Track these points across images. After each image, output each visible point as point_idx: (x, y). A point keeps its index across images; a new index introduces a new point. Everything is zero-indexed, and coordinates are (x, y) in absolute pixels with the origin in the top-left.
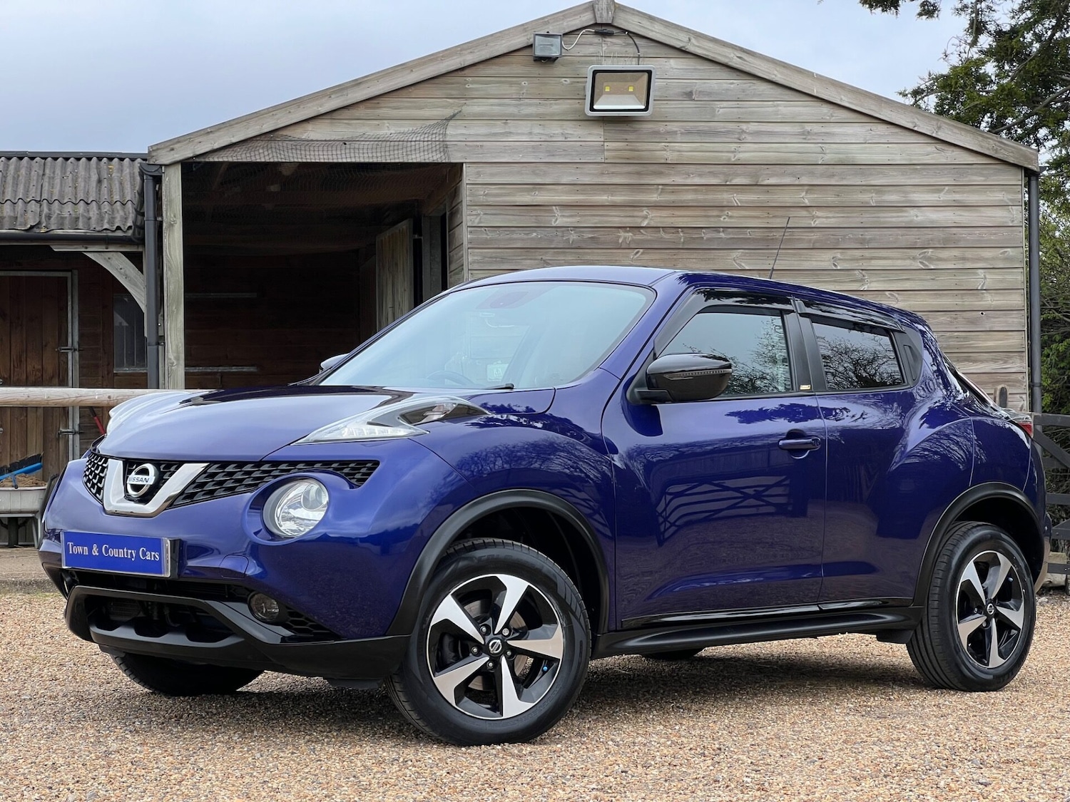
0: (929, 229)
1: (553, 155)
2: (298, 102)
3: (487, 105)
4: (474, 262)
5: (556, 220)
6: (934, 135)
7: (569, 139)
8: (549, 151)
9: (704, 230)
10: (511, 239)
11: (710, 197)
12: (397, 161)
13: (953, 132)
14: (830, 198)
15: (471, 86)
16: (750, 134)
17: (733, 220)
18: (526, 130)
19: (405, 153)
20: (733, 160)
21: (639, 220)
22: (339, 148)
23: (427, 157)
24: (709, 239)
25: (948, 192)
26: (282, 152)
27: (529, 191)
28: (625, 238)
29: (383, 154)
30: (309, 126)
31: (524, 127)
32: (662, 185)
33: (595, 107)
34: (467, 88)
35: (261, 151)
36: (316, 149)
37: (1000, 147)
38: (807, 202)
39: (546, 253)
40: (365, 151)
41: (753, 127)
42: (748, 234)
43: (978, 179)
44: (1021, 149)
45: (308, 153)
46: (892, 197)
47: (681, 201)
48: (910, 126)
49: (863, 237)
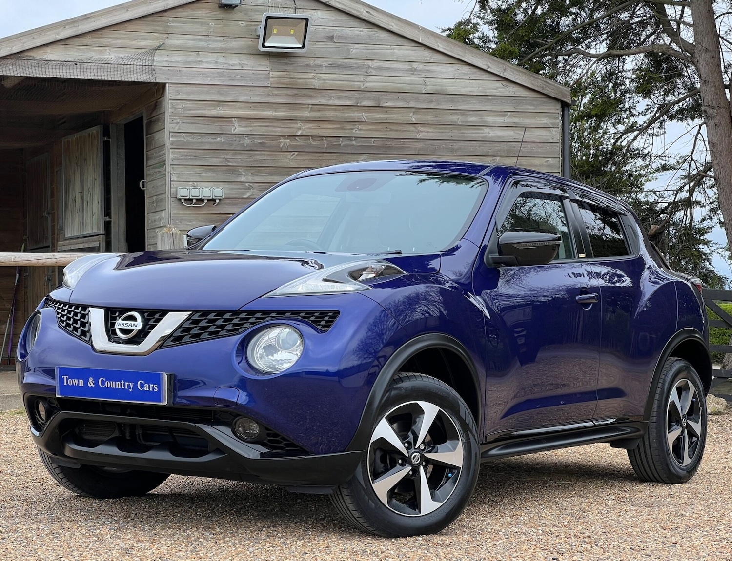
0: (497, 143)
1: (233, 80)
2: (40, 30)
3: (183, 40)
4: (175, 159)
5: (235, 128)
6: (501, 75)
7: (244, 68)
8: (230, 77)
9: (341, 139)
10: (202, 142)
11: (345, 114)
12: (116, 79)
13: (513, 73)
14: (430, 118)
15: (172, 24)
16: (374, 69)
17: (362, 132)
18: (213, 60)
19: (122, 74)
20: (362, 87)
21: (295, 130)
22: (71, 67)
23: (139, 77)
24: (345, 146)
25: (510, 116)
26: (27, 69)
27: (215, 106)
28: (284, 144)
29: (106, 73)
30: (48, 49)
31: (211, 57)
32: (312, 104)
33: (266, 44)
34: (169, 26)
35: (11, 67)
36: (54, 67)
37: (546, 85)
38: (414, 120)
39: (228, 153)
40: (92, 71)
41: (376, 64)
42: (372, 143)
43: (530, 108)
44: (560, 88)
45: (47, 70)
46: (473, 119)
47: (325, 117)
48: (485, 67)
49: (453, 147)
